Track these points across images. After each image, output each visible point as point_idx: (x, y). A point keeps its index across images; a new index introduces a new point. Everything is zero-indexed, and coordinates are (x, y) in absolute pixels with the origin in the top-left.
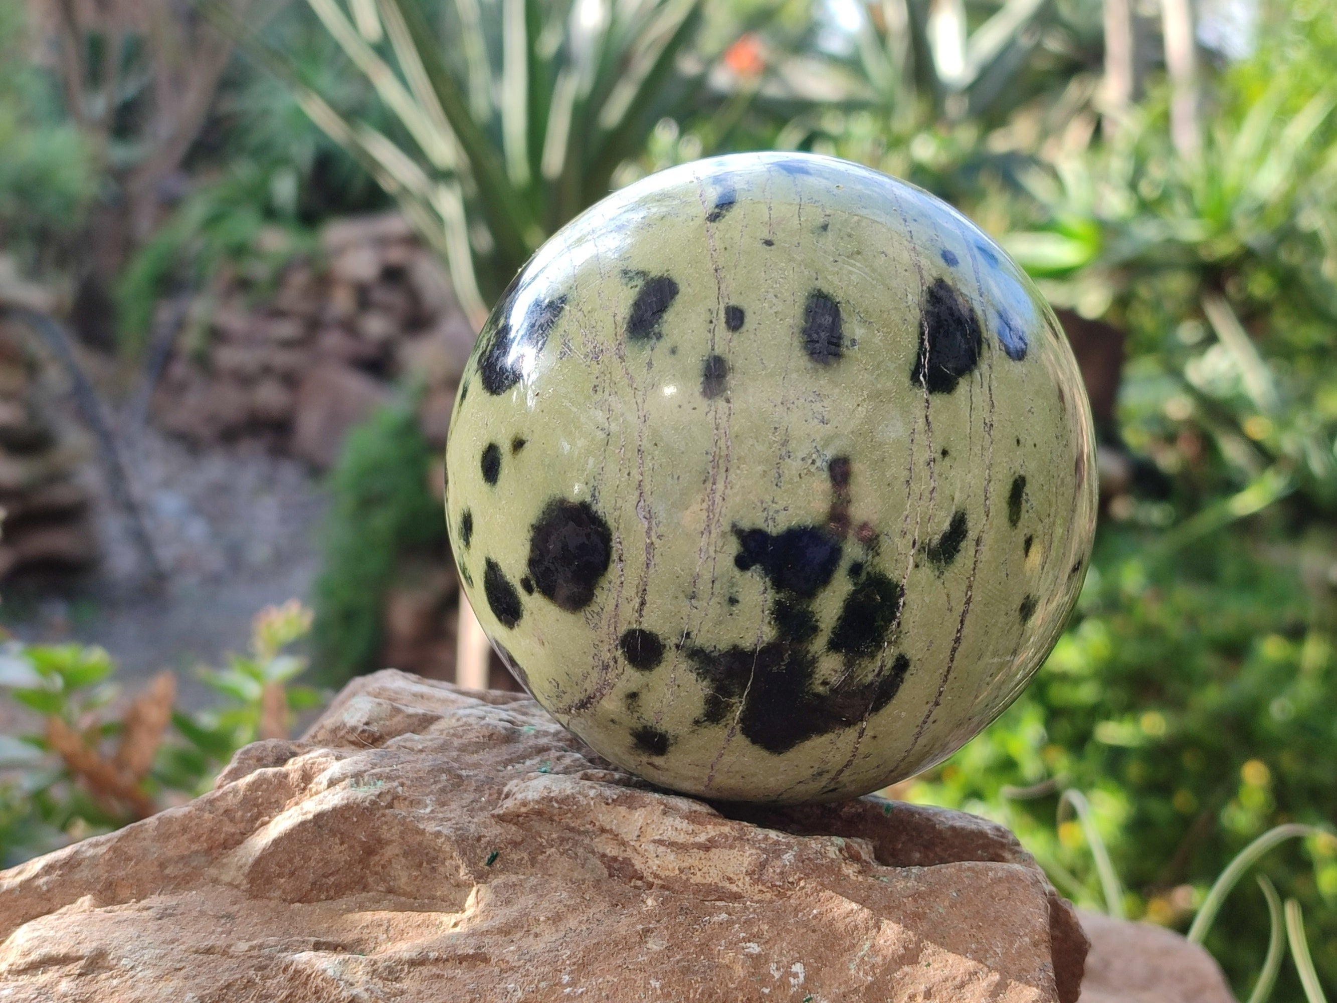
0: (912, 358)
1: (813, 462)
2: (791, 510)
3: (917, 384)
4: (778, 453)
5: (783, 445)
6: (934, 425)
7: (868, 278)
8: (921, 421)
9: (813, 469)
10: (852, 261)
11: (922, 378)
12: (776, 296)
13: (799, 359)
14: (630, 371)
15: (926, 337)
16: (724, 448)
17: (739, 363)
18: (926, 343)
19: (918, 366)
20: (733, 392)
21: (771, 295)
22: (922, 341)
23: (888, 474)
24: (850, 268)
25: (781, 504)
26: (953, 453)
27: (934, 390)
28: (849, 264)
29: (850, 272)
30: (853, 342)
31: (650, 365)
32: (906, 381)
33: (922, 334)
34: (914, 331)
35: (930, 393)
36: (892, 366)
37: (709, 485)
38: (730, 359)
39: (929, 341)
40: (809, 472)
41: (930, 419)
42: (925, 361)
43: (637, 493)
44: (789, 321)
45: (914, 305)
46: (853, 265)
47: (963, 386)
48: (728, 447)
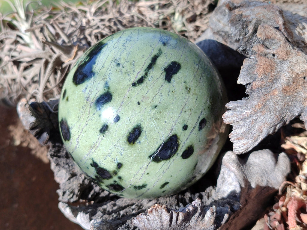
0: (152, 152)
1: (115, 161)
2: (105, 165)
3: (150, 158)
4: (108, 154)
5: (110, 153)
6: (148, 168)
7: (155, 128)
8: (145, 166)
9: (114, 162)
10: (155, 121)
11: (152, 157)
12: (129, 120)
13: (125, 139)
14: (90, 111)
15: (160, 149)
16: (97, 144)
17: (111, 130)
18: (159, 150)
19: (153, 154)
20: (106, 135)
21: (129, 119)
22: (158, 149)
23: (131, 172)
24: (153, 123)
25: (104, 163)
26: (150, 174)
27: (154, 161)
28: (153, 121)
29: (152, 124)
30: (140, 142)
31: (94, 114)
32: (147, 156)
33: (159, 148)
34: (157, 146)
35: (152, 161)
36: (145, 152)
37: (91, 148)
38: (109, 128)
39: (160, 150)
40: (112, 162)
41: (148, 166)
42: (155, 155)
43: (78, 137)
44: (128, 129)
45: (163, 140)
46: (154, 122)
47: (162, 162)
48: (98, 145)
